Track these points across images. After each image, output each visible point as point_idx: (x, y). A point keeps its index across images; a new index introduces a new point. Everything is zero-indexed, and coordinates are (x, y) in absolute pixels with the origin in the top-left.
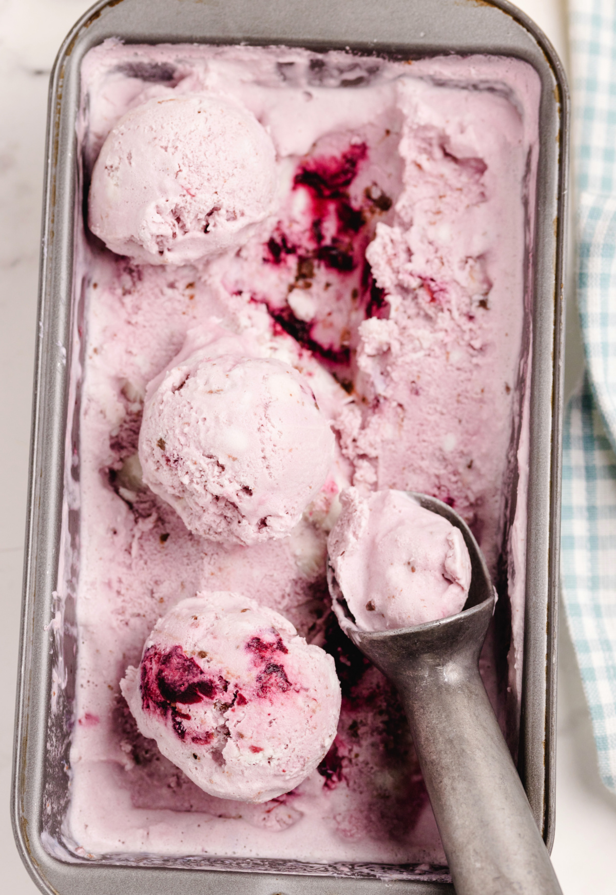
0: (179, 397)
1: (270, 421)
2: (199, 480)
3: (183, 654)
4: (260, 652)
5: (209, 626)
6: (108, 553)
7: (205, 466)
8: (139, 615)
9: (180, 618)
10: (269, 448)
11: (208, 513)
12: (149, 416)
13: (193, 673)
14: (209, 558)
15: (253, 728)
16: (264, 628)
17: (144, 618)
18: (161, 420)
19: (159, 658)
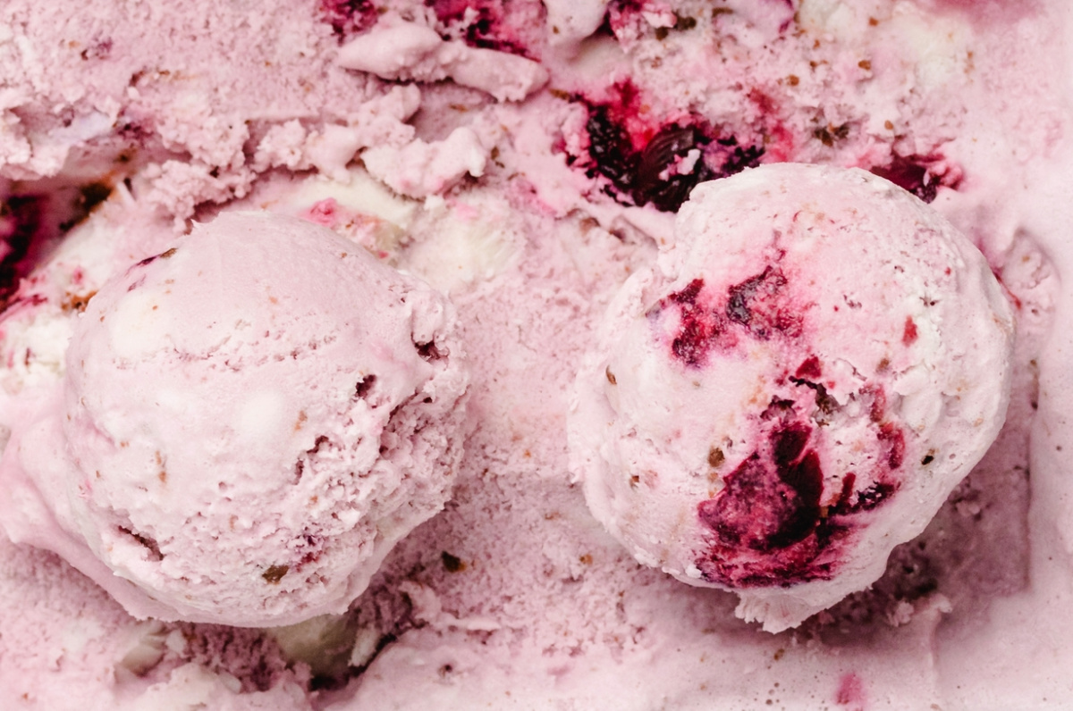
0: (176, 543)
1: (216, 349)
2: (350, 490)
3: (717, 498)
4: (704, 338)
5: (651, 450)
6: (493, 680)
7: (320, 478)
8: (620, 606)
9: (635, 513)
10: (273, 346)
11: (412, 467)
12: (213, 605)
13: (757, 474)
14: (495, 463)
15: (867, 341)
16: (650, 333)
17: (626, 595)
18: (224, 578)
19: (725, 550)
